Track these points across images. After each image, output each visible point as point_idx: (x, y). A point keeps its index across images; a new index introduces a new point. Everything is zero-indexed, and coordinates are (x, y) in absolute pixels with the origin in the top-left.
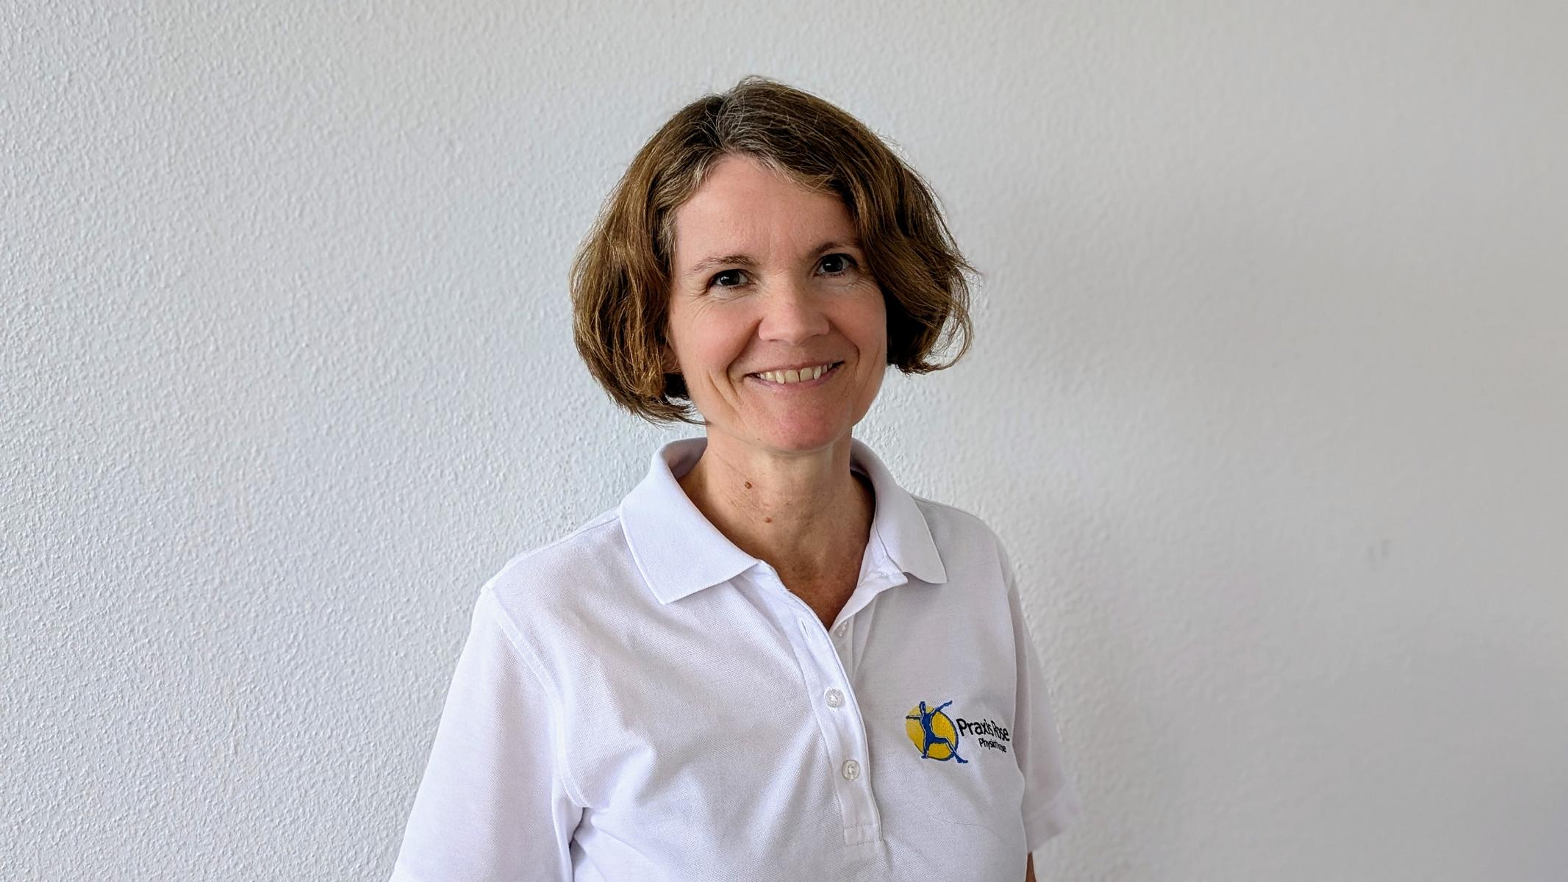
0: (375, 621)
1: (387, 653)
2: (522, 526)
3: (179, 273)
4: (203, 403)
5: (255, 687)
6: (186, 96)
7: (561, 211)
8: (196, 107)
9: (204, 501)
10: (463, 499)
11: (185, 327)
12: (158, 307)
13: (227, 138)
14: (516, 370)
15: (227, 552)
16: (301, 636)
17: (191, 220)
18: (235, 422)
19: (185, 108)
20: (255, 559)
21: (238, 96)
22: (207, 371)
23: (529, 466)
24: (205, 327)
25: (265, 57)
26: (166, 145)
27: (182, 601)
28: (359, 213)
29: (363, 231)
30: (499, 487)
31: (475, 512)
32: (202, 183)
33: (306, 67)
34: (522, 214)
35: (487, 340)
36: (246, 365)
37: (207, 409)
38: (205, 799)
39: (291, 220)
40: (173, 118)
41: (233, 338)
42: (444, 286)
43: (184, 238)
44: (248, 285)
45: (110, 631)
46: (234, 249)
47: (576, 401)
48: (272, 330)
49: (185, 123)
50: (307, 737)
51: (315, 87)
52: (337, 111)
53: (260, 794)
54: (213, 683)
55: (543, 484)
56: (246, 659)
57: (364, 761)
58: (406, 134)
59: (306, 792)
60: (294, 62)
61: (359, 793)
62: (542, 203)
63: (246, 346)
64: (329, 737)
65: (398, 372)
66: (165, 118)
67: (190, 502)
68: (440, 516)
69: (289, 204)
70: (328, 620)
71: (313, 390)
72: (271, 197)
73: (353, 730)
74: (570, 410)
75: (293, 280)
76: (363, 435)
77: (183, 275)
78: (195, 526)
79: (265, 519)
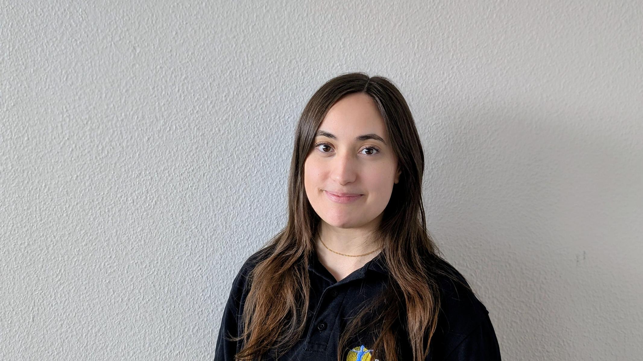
0: (95, 266)
1: (100, 280)
2: (163, 226)
3: (12, 104)
4: (22, 163)
5: (42, 292)
6: (17, 25)
7: (184, 80)
8: (21, 30)
9: (21, 207)
10: (136, 211)
11: (14, 129)
13: (35, 44)
14: (162, 153)
15: (31, 231)
16: (63, 271)
17: (18, 80)
18: (36, 172)
19: (16, 30)
20: (43, 234)
21: (40, 25)
22: (23, 149)
23: (167, 198)
24: (24, 129)
25: (52, 8)
26: (8, 46)
28: (92, 79)
29: (94, 87)
30: (152, 207)
31: (142, 218)
33: (71, 13)
34: (166, 81)
35: (149, 139)
36: (41, 147)
37: (23, 166)
38: (19, 341)
39: (62, 81)
40: (11, 35)
41: (36, 134)
42: (130, 114)
43: (15, 89)
44: (43, 111)
46: (37, 94)
47: (189, 169)
48: (52, 131)
49: (17, 37)
50: (65, 315)
51: (74, 22)
52: (84, 33)
53: (43, 340)
54: (24, 289)
55: (173, 207)
56: (39, 279)
57: (90, 328)
58: (114, 43)
59: (64, 341)
60: (65, 10)
61: (87, 343)
62: (176, 77)
63: (41, 138)
64: (75, 317)
65: (108, 152)
66: (8, 35)
67: (15, 207)
68: (125, 219)
69: (61, 74)
70: (75, 264)
71: (70, 159)
72: (54, 71)
73: (85, 314)
74: (186, 173)
75: (63, 109)
76: (92, 180)
77: (14, 105)
79: (48, 217)
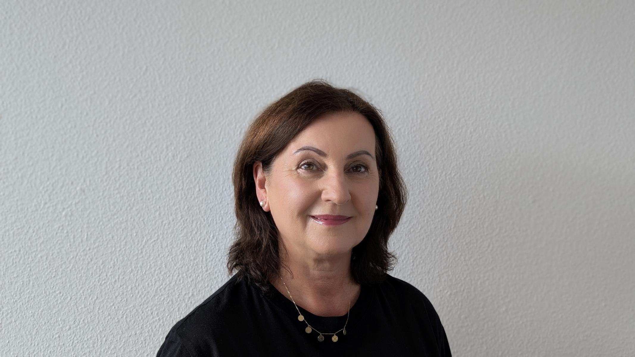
12: (175, 170)
27: (174, 302)
32: (199, 117)
45: (143, 313)
78: (183, 268)
